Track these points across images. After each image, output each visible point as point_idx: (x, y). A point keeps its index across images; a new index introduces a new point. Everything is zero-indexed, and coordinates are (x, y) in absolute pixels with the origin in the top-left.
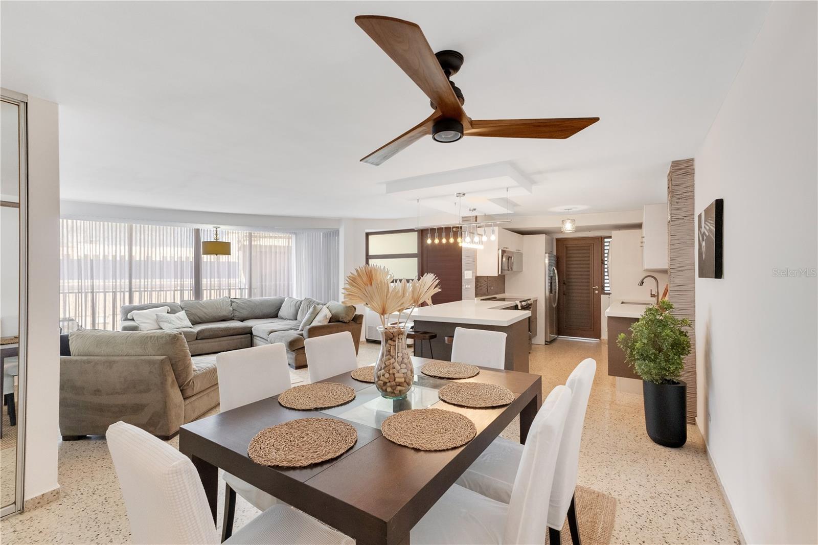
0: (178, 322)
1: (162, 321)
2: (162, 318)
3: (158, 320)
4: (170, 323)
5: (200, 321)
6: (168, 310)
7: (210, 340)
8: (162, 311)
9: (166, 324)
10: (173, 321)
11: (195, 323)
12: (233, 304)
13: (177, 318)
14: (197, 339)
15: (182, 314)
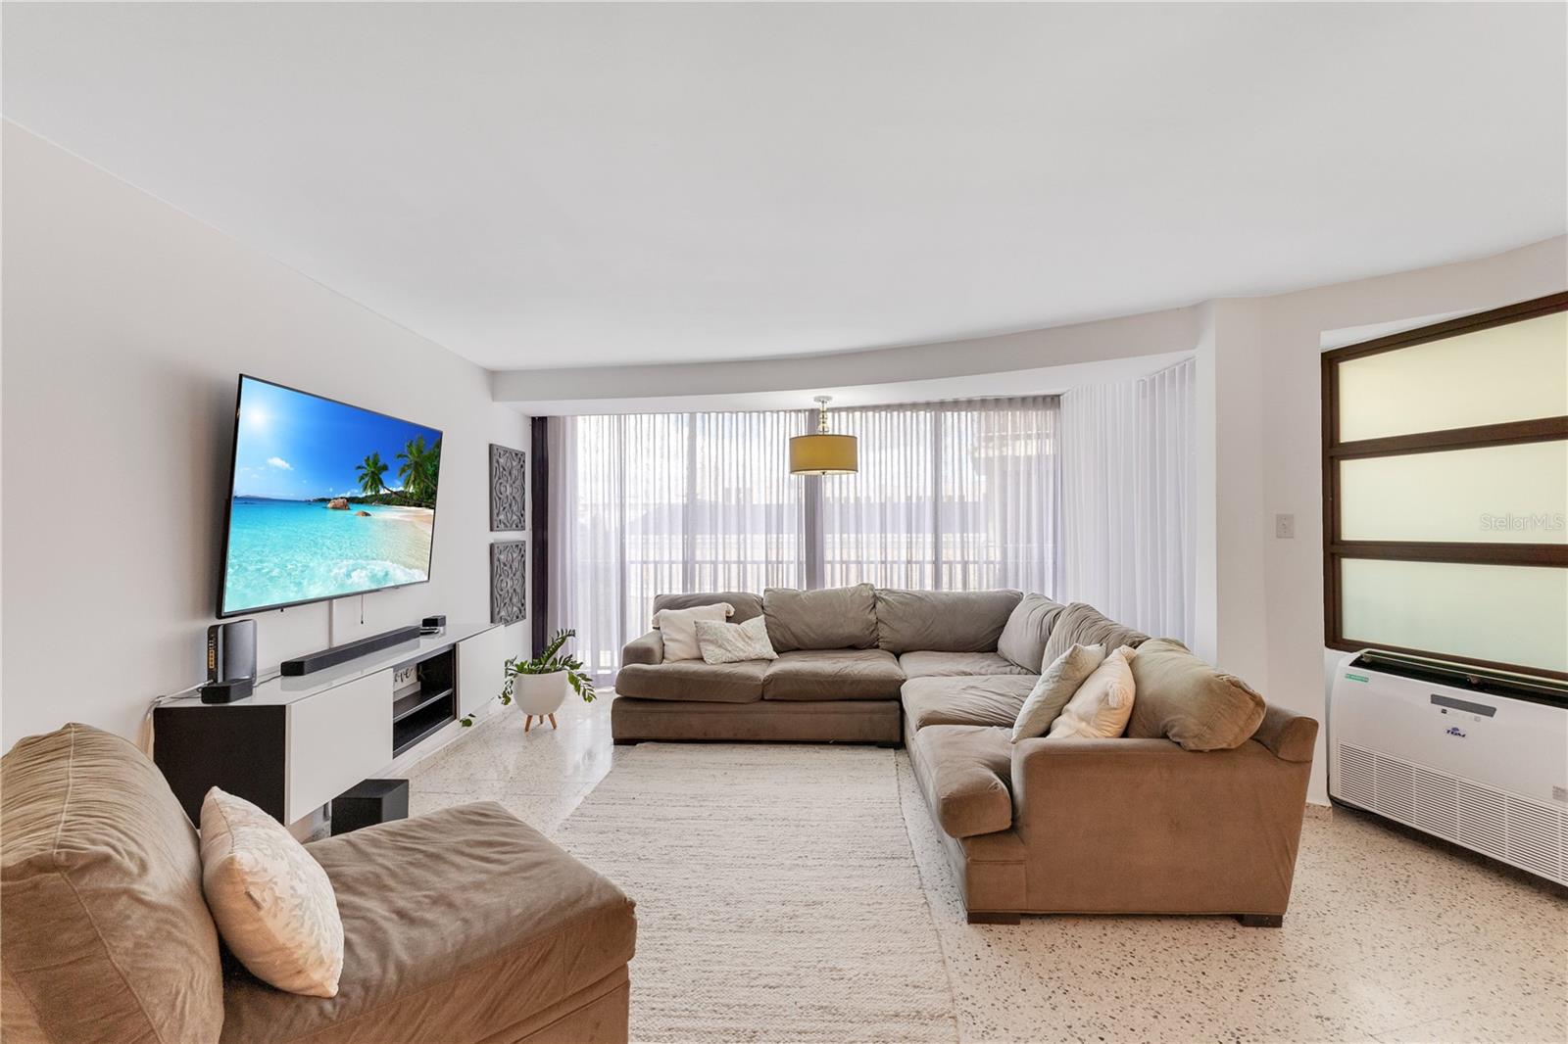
0: (740, 644)
1: (704, 640)
2: (706, 632)
3: (700, 635)
4: (720, 646)
5: (796, 645)
6: (728, 612)
7: (792, 707)
8: (713, 617)
9: (711, 647)
10: (728, 641)
11: (782, 648)
12: (879, 605)
13: (739, 635)
14: (763, 699)
15: (756, 625)
